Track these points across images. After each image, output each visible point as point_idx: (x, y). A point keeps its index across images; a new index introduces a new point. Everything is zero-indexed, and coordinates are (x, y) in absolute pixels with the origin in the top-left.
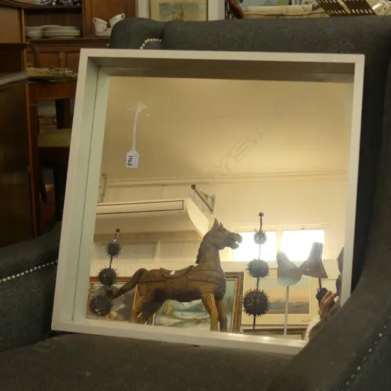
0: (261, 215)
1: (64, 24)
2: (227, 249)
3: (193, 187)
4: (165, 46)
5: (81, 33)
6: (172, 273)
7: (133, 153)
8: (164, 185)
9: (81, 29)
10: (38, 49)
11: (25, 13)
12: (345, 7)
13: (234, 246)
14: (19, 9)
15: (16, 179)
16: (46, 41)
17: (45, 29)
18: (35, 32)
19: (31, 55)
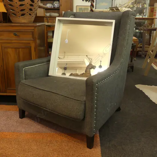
0: (101, 61)
1: (55, 13)
2: (92, 69)
3: (87, 56)
4: (75, 17)
5: (59, 15)
6: (79, 74)
7: (67, 40)
8: (80, 55)
9: (59, 14)
10: (48, 19)
11: (45, 10)
12: (115, 10)
13: (94, 69)
14: (44, 8)
15: (42, 48)
16: (51, 17)
17: (50, 14)
18: (48, 15)
19: (47, 20)
